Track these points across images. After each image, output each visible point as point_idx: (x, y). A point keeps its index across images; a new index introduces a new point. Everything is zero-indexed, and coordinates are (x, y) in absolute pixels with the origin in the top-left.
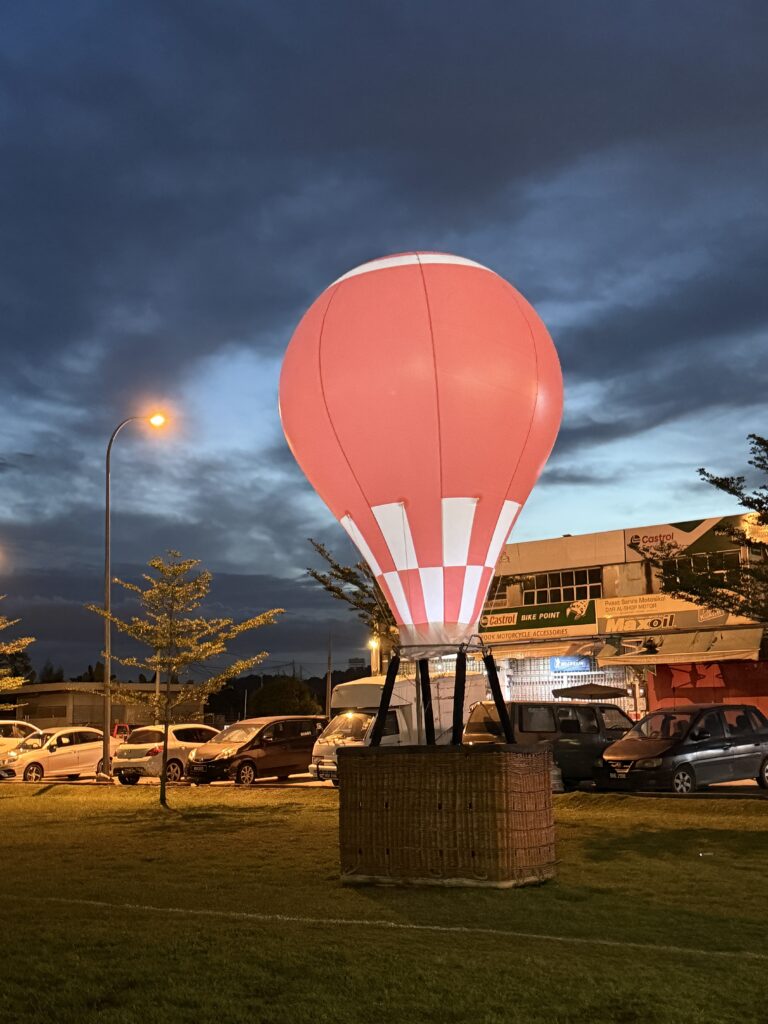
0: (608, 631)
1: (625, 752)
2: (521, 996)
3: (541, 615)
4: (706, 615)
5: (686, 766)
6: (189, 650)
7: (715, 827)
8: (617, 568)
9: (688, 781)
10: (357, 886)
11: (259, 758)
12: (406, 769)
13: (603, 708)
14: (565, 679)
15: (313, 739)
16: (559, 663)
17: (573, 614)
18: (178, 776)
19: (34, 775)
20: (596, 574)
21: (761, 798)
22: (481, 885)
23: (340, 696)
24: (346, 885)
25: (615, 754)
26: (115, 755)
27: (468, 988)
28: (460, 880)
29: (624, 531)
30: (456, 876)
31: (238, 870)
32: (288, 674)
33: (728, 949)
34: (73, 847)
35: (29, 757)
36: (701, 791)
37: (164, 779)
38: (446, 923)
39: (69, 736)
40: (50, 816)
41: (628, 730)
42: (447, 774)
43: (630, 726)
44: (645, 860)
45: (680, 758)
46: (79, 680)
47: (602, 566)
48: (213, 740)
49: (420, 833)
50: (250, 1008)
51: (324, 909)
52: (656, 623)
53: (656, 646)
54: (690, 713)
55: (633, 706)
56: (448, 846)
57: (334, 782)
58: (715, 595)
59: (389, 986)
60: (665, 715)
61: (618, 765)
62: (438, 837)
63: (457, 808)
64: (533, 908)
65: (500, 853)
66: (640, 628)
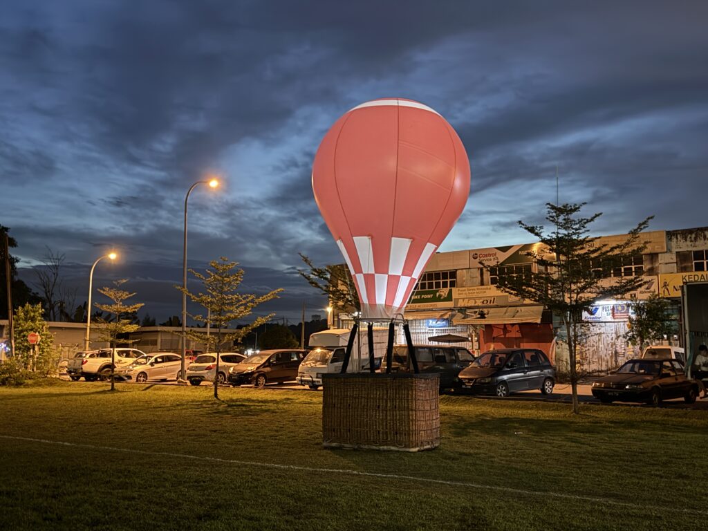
0: (459, 305)
1: (471, 374)
2: (433, 517)
3: (423, 296)
4: (513, 299)
5: (504, 382)
6: (231, 312)
7: (520, 416)
8: (465, 270)
9: (504, 390)
10: (332, 448)
11: (268, 373)
12: (360, 386)
13: (459, 349)
14: (434, 331)
15: (298, 363)
16: (431, 322)
17: (440, 296)
18: (223, 381)
19: (142, 379)
20: (453, 274)
21: (544, 401)
22: (401, 450)
23: (314, 340)
24: (326, 448)
25: (465, 375)
26: (188, 369)
27: (404, 512)
28: (389, 447)
29: (469, 251)
30: (387, 445)
31: (265, 438)
32: (280, 324)
33: (540, 490)
34: (170, 423)
35: (139, 368)
36: (512, 395)
37: (215, 384)
38: (384, 472)
39: (162, 357)
40: (154, 404)
41: (472, 362)
42: (383, 390)
43: (472, 359)
44: (486, 436)
45: (500, 378)
46: (164, 325)
47: (456, 270)
48: (243, 362)
49: (367, 421)
50: (287, 521)
51: (316, 462)
52: (485, 302)
53: (485, 314)
54: (506, 354)
55: (472, 346)
56: (383, 429)
57: (310, 387)
58: (524, 290)
59: (361, 509)
60: (493, 354)
61: (467, 381)
62: (377, 424)
63: (388, 408)
64: (431, 464)
65: (411, 433)
66: (476, 304)
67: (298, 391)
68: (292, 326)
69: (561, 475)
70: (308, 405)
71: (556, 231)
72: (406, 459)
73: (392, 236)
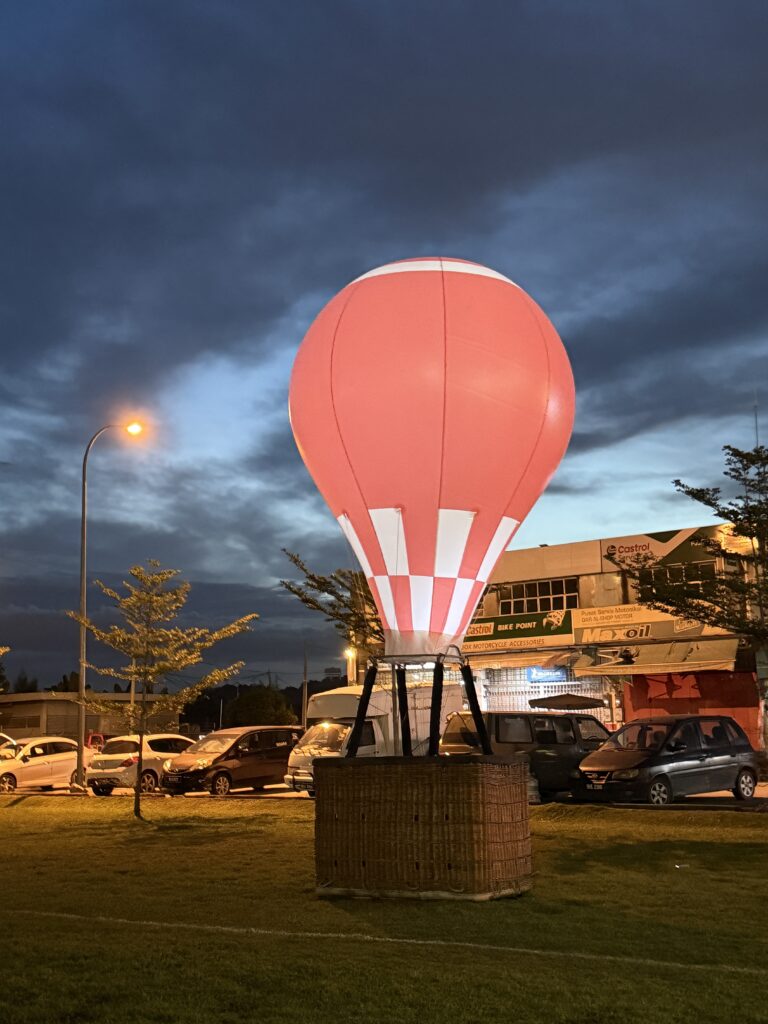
0: (584, 641)
1: (602, 763)
2: (498, 1010)
3: (518, 625)
4: (682, 625)
5: (663, 777)
6: (165, 659)
7: (691, 838)
8: (593, 578)
9: (665, 792)
10: (333, 898)
11: (234, 769)
12: (382, 781)
13: (580, 718)
14: (542, 690)
15: (289, 749)
16: (536, 674)
17: (550, 624)
18: (153, 786)
19: (7, 786)
20: (573, 584)
21: (737, 810)
22: (458, 897)
23: (316, 706)
24: (321, 897)
25: (591, 765)
26: (90, 765)
27: (444, 1002)
28: (436, 893)
29: (601, 541)
30: (432, 889)
31: (213, 882)
32: (264, 684)
33: (703, 962)
34: (45, 860)
36: (678, 802)
37: (138, 790)
38: (420, 935)
39: (43, 746)
40: (23, 829)
41: (604, 741)
42: (423, 786)
43: (606, 736)
44: (621, 873)
45: (656, 769)
47: (578, 577)
48: (188, 750)
49: (395, 845)
51: (299, 922)
52: (632, 634)
53: (632, 656)
54: (667, 724)
55: (609, 716)
56: (425, 859)
57: (310, 793)
58: (690, 606)
59: (365, 1000)
60: (642, 725)
61: (595, 776)
62: (415, 850)
63: (434, 820)
64: (509, 921)
65: (476, 865)
66: (616, 638)
67: (289, 801)
68: (288, 688)
69: (747, 936)
70: (302, 825)
71: (744, 494)
72: (464, 912)
73: (439, 508)
